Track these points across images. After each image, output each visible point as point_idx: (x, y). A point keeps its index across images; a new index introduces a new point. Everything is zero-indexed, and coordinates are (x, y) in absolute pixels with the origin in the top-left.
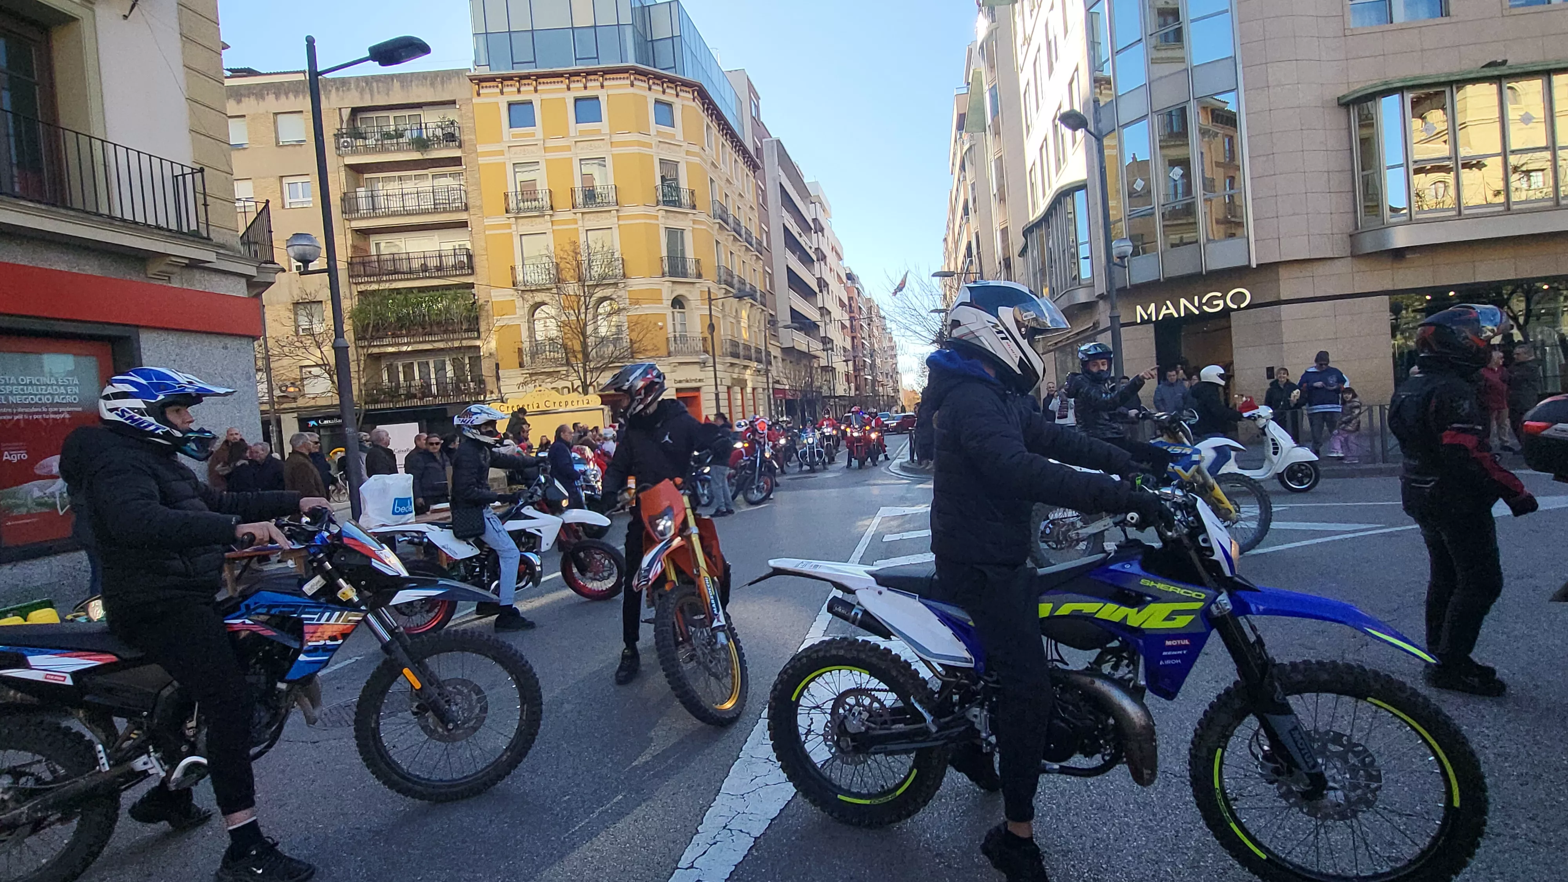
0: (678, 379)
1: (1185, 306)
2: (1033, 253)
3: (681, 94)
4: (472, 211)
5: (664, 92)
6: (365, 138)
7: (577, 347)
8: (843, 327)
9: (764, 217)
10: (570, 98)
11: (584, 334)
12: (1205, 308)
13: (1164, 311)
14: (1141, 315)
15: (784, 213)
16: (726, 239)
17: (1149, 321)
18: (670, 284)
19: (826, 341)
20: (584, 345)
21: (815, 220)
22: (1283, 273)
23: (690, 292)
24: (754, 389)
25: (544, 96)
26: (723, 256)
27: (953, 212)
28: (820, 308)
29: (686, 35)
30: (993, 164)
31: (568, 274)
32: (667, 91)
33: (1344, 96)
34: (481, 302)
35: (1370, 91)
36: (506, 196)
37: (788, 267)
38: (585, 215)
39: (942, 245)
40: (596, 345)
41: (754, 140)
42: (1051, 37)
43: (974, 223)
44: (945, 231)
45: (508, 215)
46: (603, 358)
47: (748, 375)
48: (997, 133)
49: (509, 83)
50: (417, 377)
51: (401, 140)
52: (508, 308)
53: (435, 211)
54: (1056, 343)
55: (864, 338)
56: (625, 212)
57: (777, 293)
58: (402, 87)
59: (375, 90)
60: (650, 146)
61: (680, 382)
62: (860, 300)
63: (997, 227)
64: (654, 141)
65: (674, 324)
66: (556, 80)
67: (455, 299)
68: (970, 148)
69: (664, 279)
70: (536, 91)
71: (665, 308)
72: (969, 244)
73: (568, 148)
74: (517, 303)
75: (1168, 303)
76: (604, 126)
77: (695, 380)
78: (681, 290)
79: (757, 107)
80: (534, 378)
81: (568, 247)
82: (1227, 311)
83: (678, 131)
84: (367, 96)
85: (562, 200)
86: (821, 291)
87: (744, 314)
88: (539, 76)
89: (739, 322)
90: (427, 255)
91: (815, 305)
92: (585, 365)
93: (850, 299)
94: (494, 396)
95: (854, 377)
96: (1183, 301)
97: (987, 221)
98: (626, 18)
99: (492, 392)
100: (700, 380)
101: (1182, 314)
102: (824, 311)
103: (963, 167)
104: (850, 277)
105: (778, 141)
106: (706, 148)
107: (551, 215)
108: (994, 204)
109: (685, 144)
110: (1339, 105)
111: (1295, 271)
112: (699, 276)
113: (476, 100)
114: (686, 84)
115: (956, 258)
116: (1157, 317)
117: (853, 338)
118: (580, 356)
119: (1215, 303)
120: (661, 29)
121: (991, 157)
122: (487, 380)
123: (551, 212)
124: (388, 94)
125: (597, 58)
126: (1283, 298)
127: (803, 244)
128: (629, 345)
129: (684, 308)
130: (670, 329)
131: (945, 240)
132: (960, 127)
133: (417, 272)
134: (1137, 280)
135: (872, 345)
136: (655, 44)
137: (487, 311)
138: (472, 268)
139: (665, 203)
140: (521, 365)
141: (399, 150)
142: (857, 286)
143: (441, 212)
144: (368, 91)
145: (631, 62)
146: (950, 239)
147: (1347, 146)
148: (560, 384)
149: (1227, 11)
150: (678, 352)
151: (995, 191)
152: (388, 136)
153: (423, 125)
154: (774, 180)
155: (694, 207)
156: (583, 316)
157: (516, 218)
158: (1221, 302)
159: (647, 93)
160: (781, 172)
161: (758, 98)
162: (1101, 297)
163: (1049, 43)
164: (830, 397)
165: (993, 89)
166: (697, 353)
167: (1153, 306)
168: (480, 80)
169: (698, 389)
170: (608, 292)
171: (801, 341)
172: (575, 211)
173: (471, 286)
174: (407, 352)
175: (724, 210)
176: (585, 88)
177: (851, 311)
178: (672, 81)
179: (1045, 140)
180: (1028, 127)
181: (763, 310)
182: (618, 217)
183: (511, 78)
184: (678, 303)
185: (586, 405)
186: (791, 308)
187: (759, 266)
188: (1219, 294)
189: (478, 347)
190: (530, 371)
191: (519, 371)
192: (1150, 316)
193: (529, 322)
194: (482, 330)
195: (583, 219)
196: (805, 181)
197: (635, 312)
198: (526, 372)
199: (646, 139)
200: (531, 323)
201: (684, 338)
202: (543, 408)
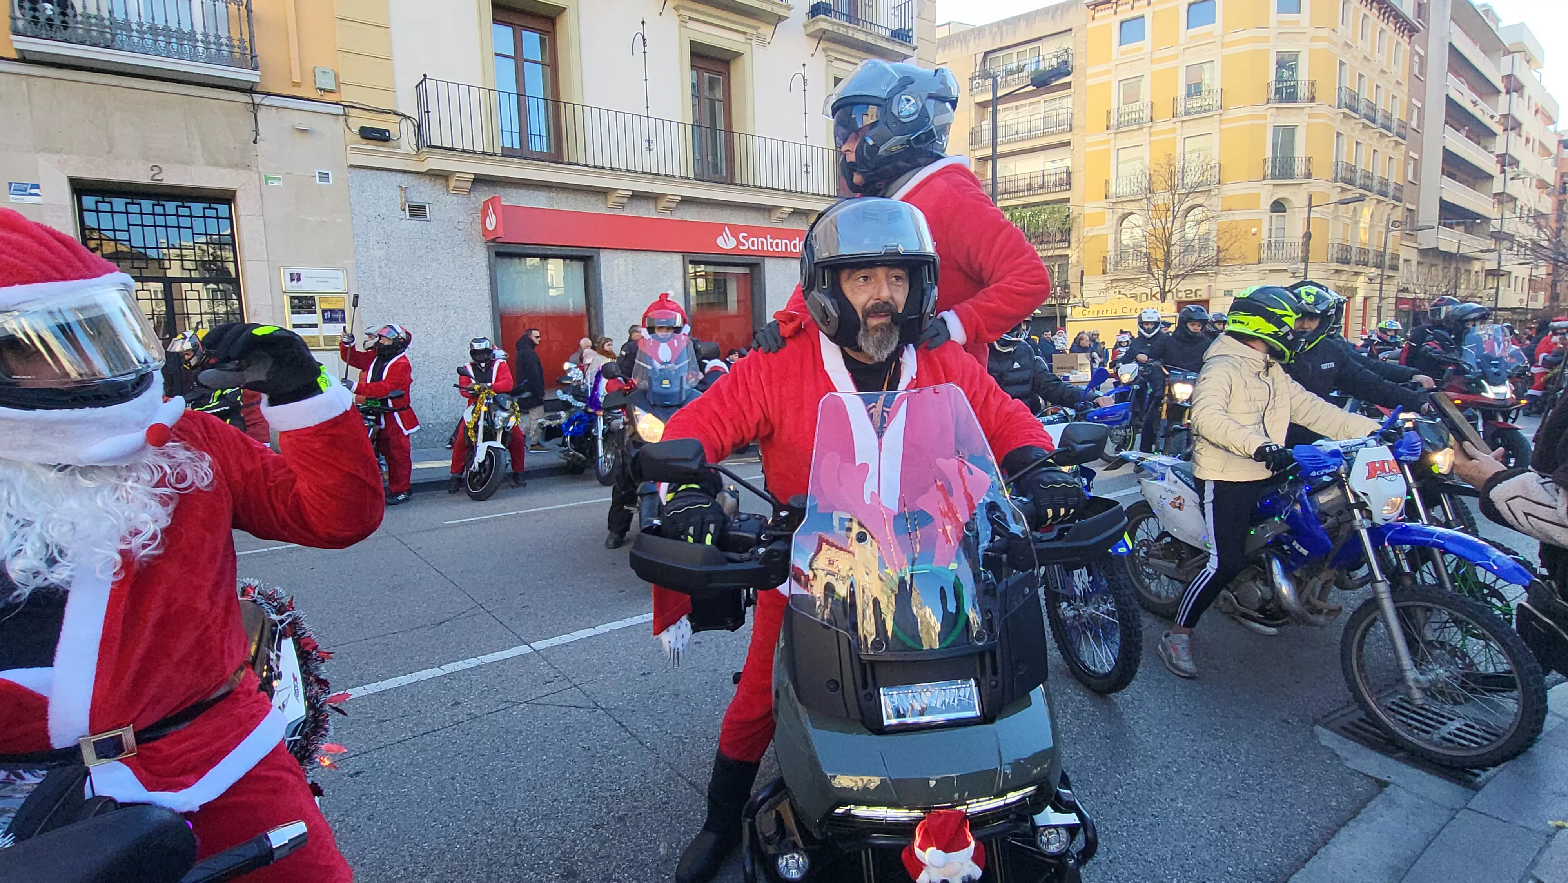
4: (1075, 131)
7: (1160, 255)
9: (1418, 91)
10: (1183, 4)
11: (1168, 244)
15: (1452, 77)
16: (1352, 129)
18: (1271, 187)
19: (1499, 237)
20: (1168, 253)
21: (1508, 78)
23: (1295, 194)
24: (1366, 299)
25: (1157, 9)
26: (1345, 149)
28: (1496, 195)
31: (1160, 185)
34: (1074, 215)
36: (1109, 113)
37: (1446, 148)
38: (1185, 123)
40: (1181, 253)
45: (1109, 131)
46: (1185, 266)
47: (1360, 283)
49: (1124, 1)
51: (1021, 74)
52: (1098, 220)
53: (1044, 135)
56: (1230, 114)
57: (1422, 184)
58: (1027, 25)
59: (1005, 33)
60: (1266, 39)
64: (1273, 33)
65: (1270, 229)
67: (1053, 212)
69: (1264, 182)
70: (1149, 4)
71: (1263, 213)
73: (1176, 57)
74: (1107, 216)
76: (1216, 27)
78: (1281, 193)
80: (1114, 285)
81: (1164, 161)
83: (1304, 17)
84: (998, 40)
85: (1163, 111)
86: (1502, 173)
87: (1367, 212)
89: (1356, 223)
90: (1033, 175)
91: (1487, 192)
92: (1165, 272)
99: (1075, 297)
102: (1504, 198)
106: (1339, 28)
107: (1150, 127)
109: (1311, 30)
112: (1308, 175)
113: (1091, 25)
118: (1162, 265)
122: (1072, 285)
123: (1150, 124)
124: (1015, 35)
127: (1478, 115)
128: (1215, 253)
129: (1284, 211)
130: (1265, 234)
133: (1023, 191)
137: (1079, 223)
138: (1070, 184)
139: (1278, 99)
140: (1104, 273)
144: (998, 35)
148: (1139, 290)
150: (1270, 259)
153: (1041, 58)
154: (1441, 40)
155: (1313, 99)
156: (1169, 225)
157: (1115, 133)
160: (1455, 30)
166: (1292, 259)
168: (1097, 5)
170: (1200, 200)
171: (1453, 240)
172: (1175, 119)
173: (1067, 200)
175: (1355, 96)
181: (1396, 206)
182: (1221, 121)
184: (1278, 206)
186: (1443, 200)
187: (1400, 153)
189: (1067, 256)
190: (1113, 278)
191: (1102, 278)
193: (1116, 233)
194: (1072, 240)
195: (1182, 127)
197: (1222, 219)
198: (1108, 278)
199: (1262, 33)
200: (1118, 232)
201: (1280, 245)
202: (1120, 313)
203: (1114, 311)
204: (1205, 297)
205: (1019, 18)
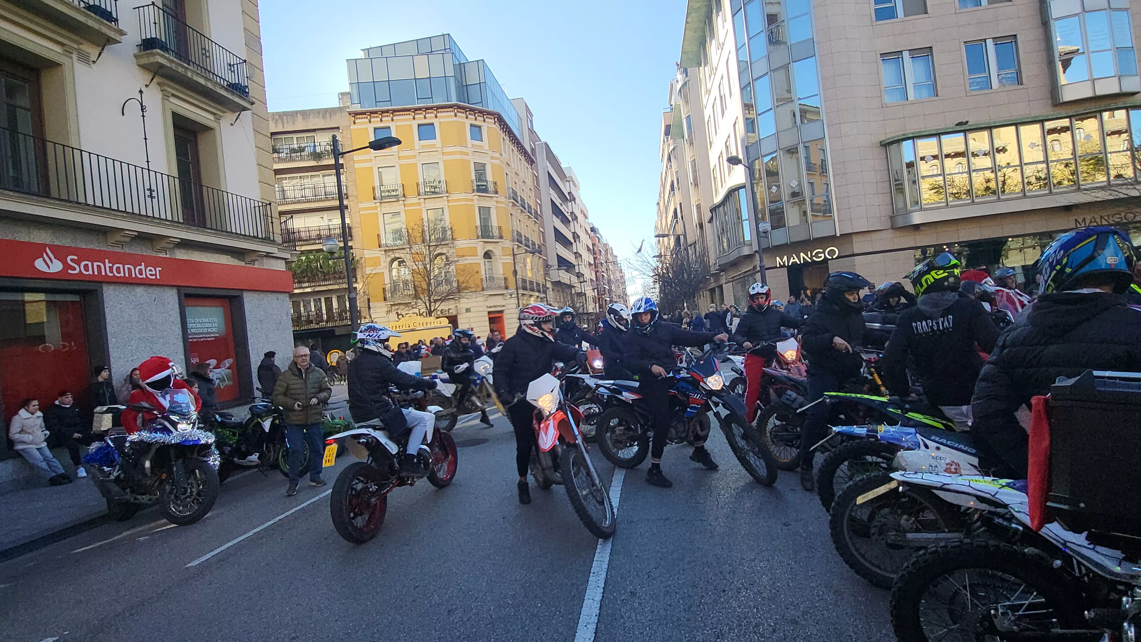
0: (489, 306)
1: (803, 258)
2: (717, 223)
3: (487, 120)
4: (350, 198)
5: (476, 119)
6: (279, 153)
7: (424, 286)
8: (590, 264)
9: (538, 195)
10: (415, 124)
11: (428, 278)
12: (814, 258)
13: (792, 260)
14: (780, 263)
15: (552, 191)
16: (516, 212)
17: (784, 266)
18: (483, 243)
19: (579, 275)
20: (429, 284)
21: (569, 193)
22: (855, 238)
23: (495, 248)
25: (398, 124)
26: (515, 223)
27: (664, 186)
28: (575, 253)
29: (488, 82)
30: (690, 163)
31: (416, 239)
32: (478, 118)
33: (883, 141)
34: (357, 258)
35: (896, 139)
36: (374, 188)
37: (554, 227)
38: (426, 200)
39: (656, 207)
40: (437, 285)
41: (530, 145)
42: (722, 94)
43: (678, 197)
44: (658, 198)
45: (375, 201)
46: (441, 293)
48: (691, 143)
49: (375, 115)
50: (313, 309)
51: (303, 154)
52: (376, 262)
53: (327, 199)
54: (733, 277)
55: (603, 272)
56: (453, 197)
57: (547, 245)
58: (304, 119)
59: (285, 121)
60: (467, 154)
61: (490, 307)
62: (600, 245)
63: (694, 203)
64: (470, 151)
65: (485, 269)
66: (406, 113)
68: (674, 149)
69: (479, 240)
70: (392, 120)
71: (480, 259)
72: (676, 210)
73: (414, 157)
74: (381, 258)
75: (794, 255)
76: (437, 142)
77: (500, 306)
78: (489, 247)
79: (531, 121)
80: (395, 308)
81: (415, 221)
82: (826, 260)
83: (485, 144)
84: (280, 125)
85: (411, 190)
86: (575, 241)
87: (528, 260)
88: (394, 111)
89: (525, 266)
90: (321, 228)
91: (572, 251)
92: (430, 298)
93: (593, 245)
94: (367, 320)
95: (599, 299)
96: (802, 254)
97: (687, 196)
98: (450, 72)
99: (365, 318)
100: (503, 306)
101: (802, 262)
102: (578, 255)
103: (669, 159)
104: (593, 229)
105: (546, 144)
106: (503, 154)
107: (404, 201)
108: (691, 188)
109: (490, 152)
110: (881, 145)
111: (861, 238)
112: (501, 237)
113: (353, 127)
114: (489, 113)
115: (666, 217)
116: (788, 264)
117: (596, 272)
118: (426, 293)
119: (819, 255)
120: (472, 78)
121: (688, 159)
122: (362, 309)
123: (404, 199)
124: (294, 124)
125: (432, 98)
126: (856, 252)
127: (563, 211)
128: (457, 284)
129: (491, 258)
130: (483, 273)
131: (658, 204)
132: (667, 133)
133: (314, 239)
134: (776, 243)
135: (609, 276)
136: (468, 87)
137: (362, 264)
138: (351, 236)
139: (478, 190)
140: (385, 299)
141: (301, 160)
142: (598, 235)
143: (330, 200)
144: (280, 121)
145: (454, 102)
146: (662, 204)
147: (886, 168)
148: (414, 311)
149: (817, 95)
150: (489, 288)
151: (692, 181)
152: (294, 151)
153: (317, 143)
154: (544, 169)
155: (496, 192)
156: (428, 266)
157: (380, 203)
158: (823, 255)
159: (465, 120)
160: (548, 164)
161: (532, 115)
162: (756, 252)
163: (721, 97)
164: (584, 314)
165: (688, 117)
166: (500, 288)
167: (786, 257)
168: (356, 114)
169: (502, 312)
170: (443, 250)
171: (565, 277)
172: (420, 197)
173: (351, 248)
174: (307, 293)
175: (514, 193)
176: (425, 118)
177: (594, 253)
178: (481, 112)
179: (721, 153)
180: (711, 143)
181: (540, 257)
182: (448, 200)
183: (376, 113)
184: (487, 255)
185: (439, 325)
186: (557, 254)
187: (536, 228)
188: (821, 251)
189: (355, 288)
190: (392, 303)
191: (384, 303)
192: (784, 263)
194: (358, 276)
195: (424, 203)
196: (562, 166)
197: (461, 262)
198: (389, 303)
199: (465, 150)
200: (390, 271)
201: (492, 279)
202: (412, 327)
203: (407, 326)
204: (454, 313)
205: (297, 112)
